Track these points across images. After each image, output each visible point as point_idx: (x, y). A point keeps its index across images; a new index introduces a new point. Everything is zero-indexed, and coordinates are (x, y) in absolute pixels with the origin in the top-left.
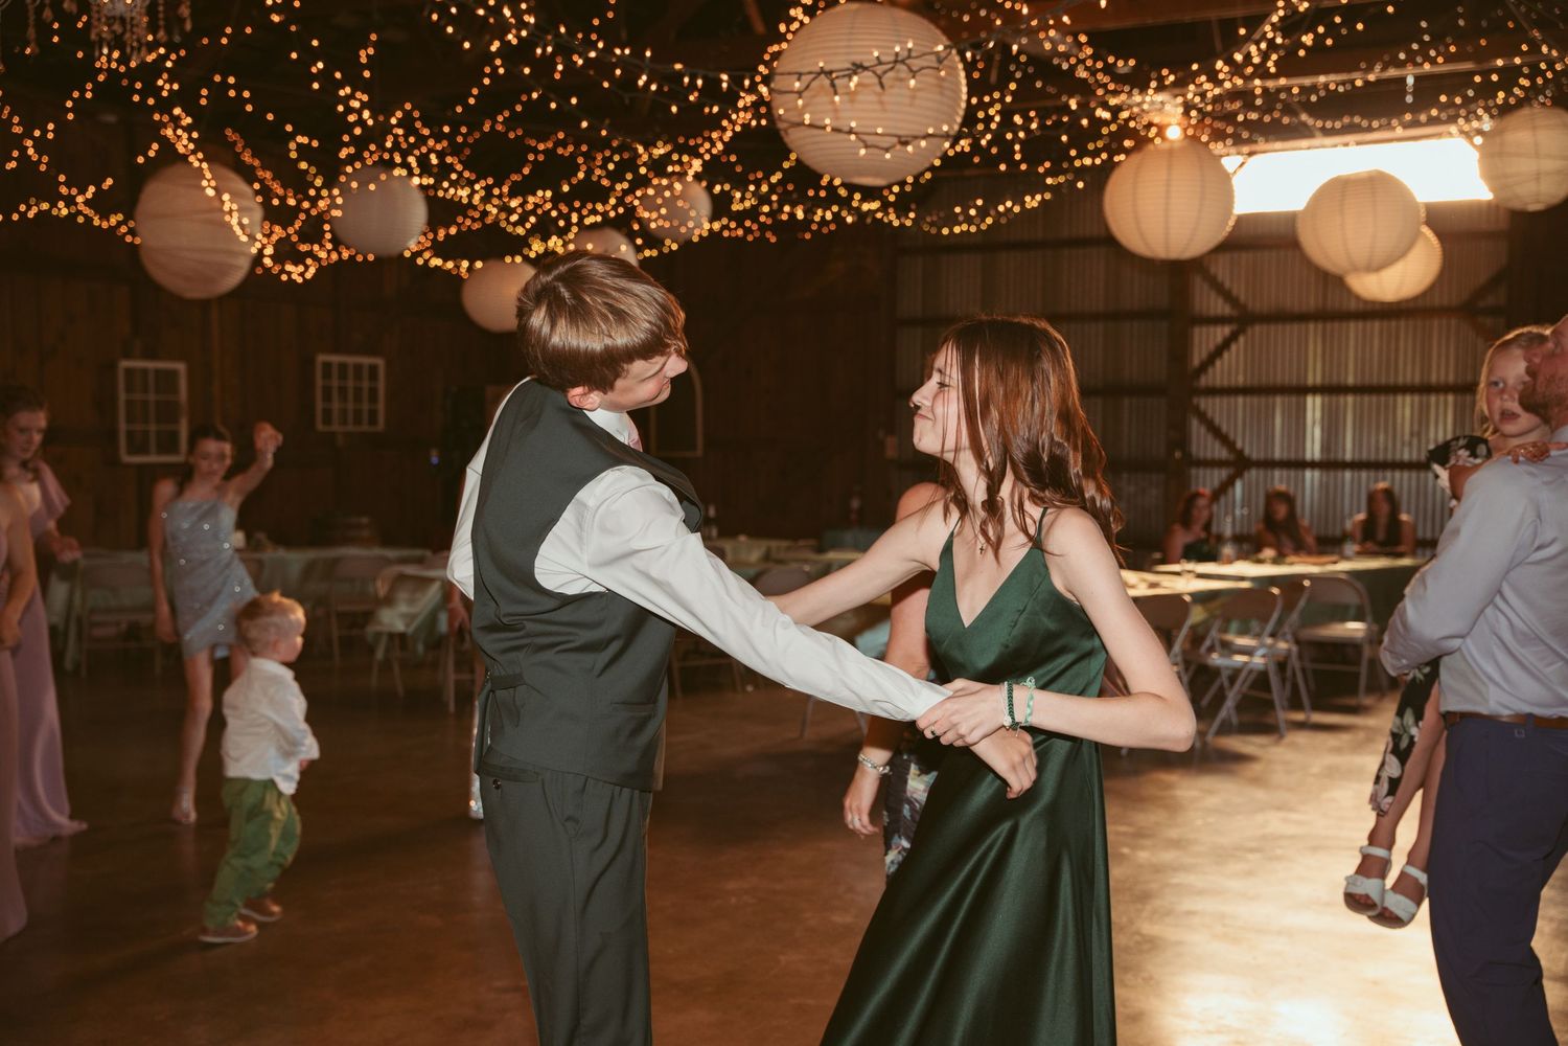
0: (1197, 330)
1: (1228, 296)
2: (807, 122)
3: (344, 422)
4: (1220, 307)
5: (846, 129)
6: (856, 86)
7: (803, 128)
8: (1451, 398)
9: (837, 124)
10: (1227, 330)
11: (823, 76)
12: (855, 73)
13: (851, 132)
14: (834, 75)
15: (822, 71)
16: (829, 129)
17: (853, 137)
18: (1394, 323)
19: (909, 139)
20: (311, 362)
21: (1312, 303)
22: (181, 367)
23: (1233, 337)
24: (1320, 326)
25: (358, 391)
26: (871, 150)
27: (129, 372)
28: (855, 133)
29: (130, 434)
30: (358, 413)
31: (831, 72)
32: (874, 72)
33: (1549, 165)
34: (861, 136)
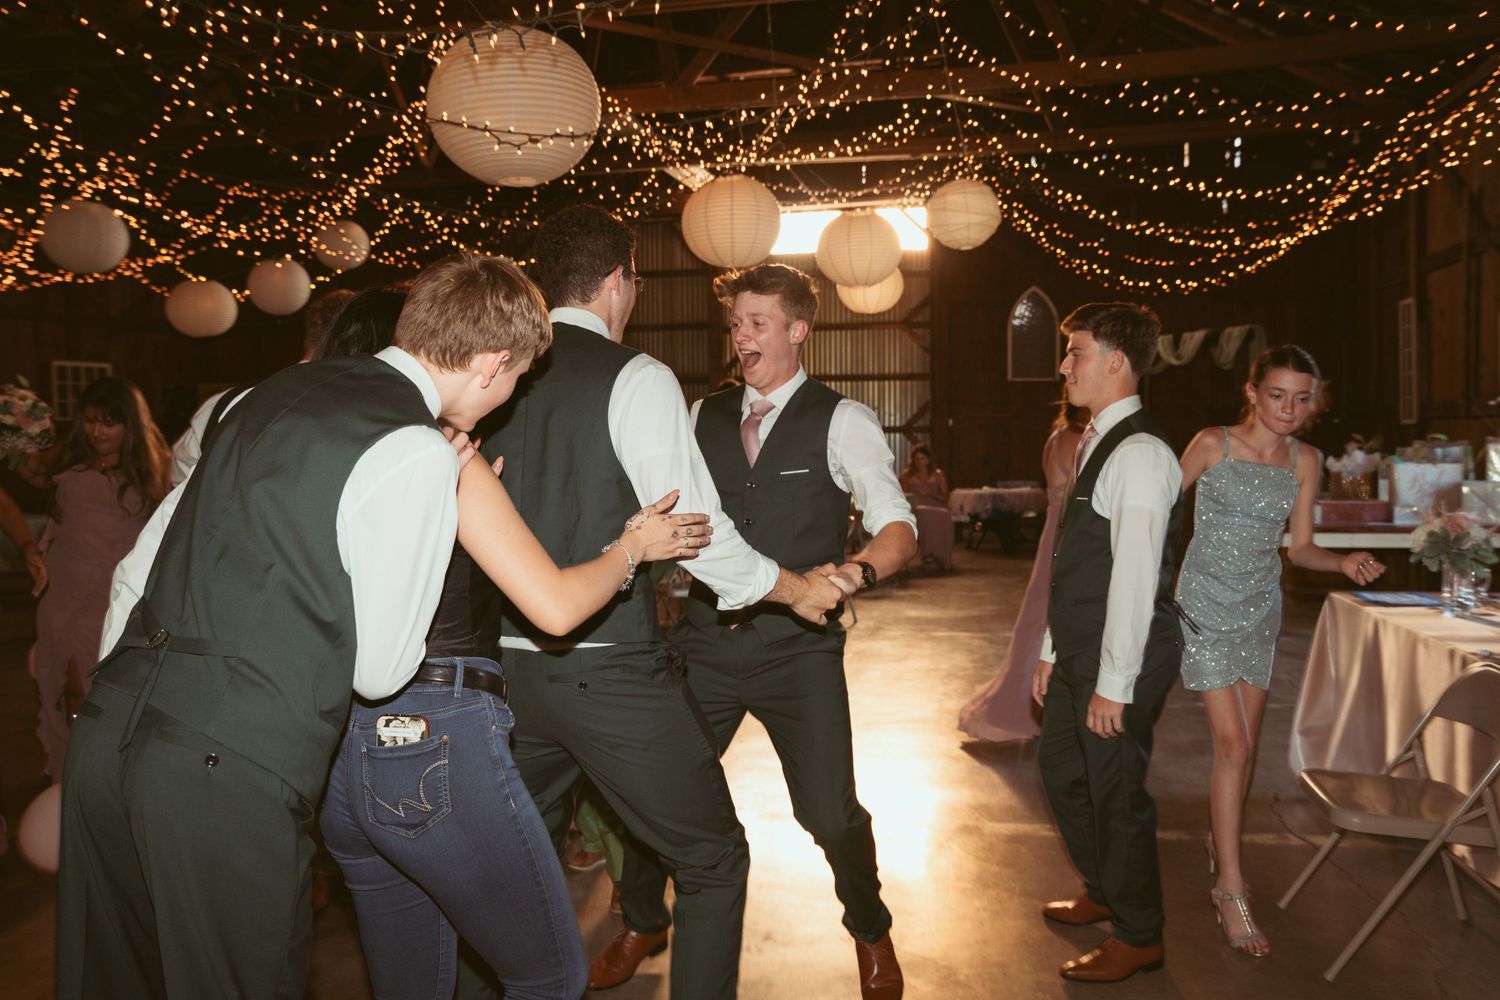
2: (443, 118)
5: (482, 127)
7: (442, 125)
8: (898, 383)
9: (473, 122)
16: (465, 126)
17: (487, 134)
18: (860, 332)
19: (539, 138)
20: (48, 367)
26: (502, 146)
28: (489, 131)
33: (976, 219)
34: (495, 133)
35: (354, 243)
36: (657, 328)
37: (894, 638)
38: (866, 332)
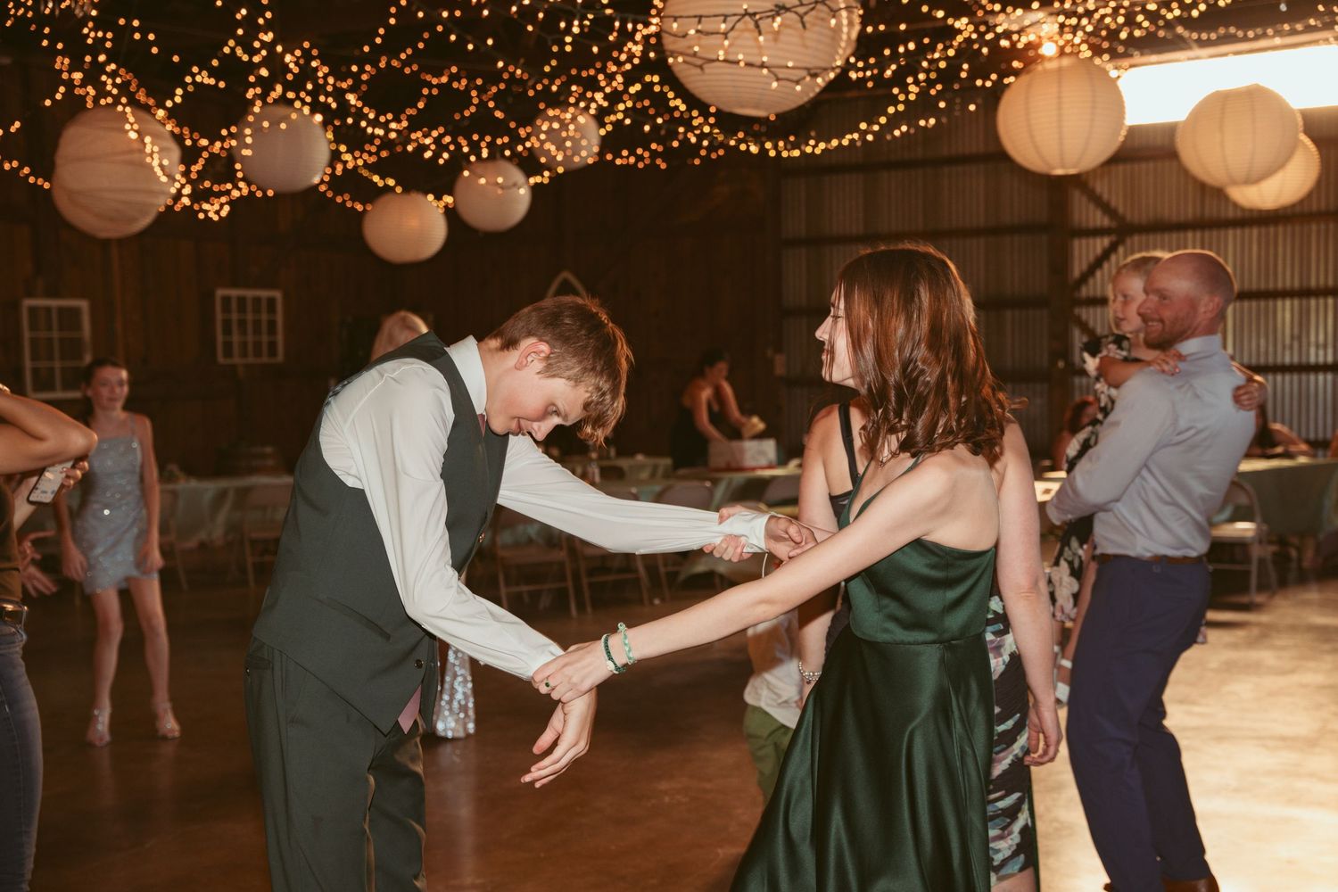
0: (1076, 243)
1: (1107, 209)
2: (721, 58)
3: (244, 354)
4: (1099, 219)
5: (759, 63)
6: (779, 26)
8: (1330, 301)
9: (750, 59)
10: (1106, 241)
11: (747, 18)
12: (778, 14)
13: (763, 66)
14: (758, 17)
15: (746, 13)
16: (742, 64)
17: (765, 71)
18: (1272, 229)
19: (818, 71)
20: (211, 295)
21: (1189, 212)
22: (83, 305)
23: (1113, 248)
24: (1198, 234)
25: (257, 323)
26: (781, 83)
27: (32, 310)
28: (766, 67)
29: (35, 371)
30: (257, 345)
31: (755, 14)
32: (796, 13)
34: (773, 69)
35: (583, 137)
36: (977, 232)
37: (1283, 648)
38: (1281, 229)
